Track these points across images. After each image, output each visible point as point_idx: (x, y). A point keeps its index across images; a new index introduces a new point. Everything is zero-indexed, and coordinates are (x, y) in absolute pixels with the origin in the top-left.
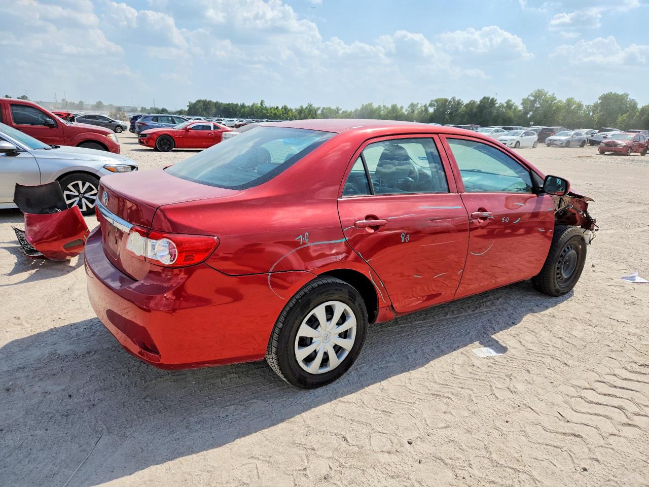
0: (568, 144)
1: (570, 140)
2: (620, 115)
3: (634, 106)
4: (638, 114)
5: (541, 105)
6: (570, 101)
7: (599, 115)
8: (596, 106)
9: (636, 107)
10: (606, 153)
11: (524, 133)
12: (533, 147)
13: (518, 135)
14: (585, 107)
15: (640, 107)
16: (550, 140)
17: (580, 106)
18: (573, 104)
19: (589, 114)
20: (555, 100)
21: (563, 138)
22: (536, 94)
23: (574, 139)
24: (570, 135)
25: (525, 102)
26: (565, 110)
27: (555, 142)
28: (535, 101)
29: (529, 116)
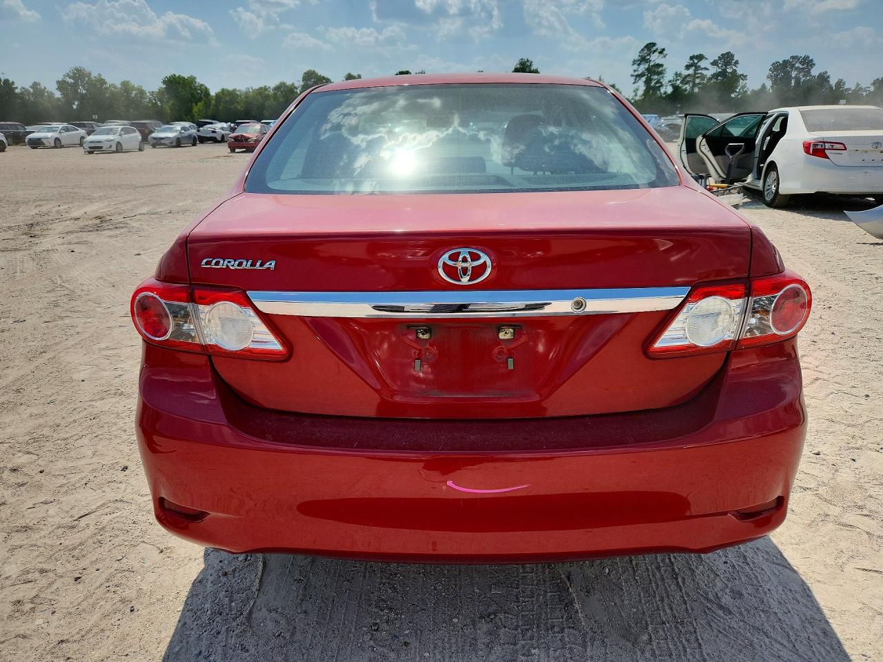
0: (178, 143)
1: (179, 136)
2: (194, 104)
3: (206, 92)
4: (213, 102)
5: (87, 90)
6: (125, 85)
7: (170, 104)
8: (161, 92)
9: (209, 94)
10: (237, 150)
11: (121, 131)
12: (140, 150)
13: (114, 134)
14: (148, 94)
15: (213, 93)
16: (155, 138)
17: (141, 92)
18: (133, 90)
19: (156, 103)
20: (106, 83)
21: (171, 135)
22: (74, 74)
23: (183, 135)
24: (177, 131)
25: (61, 85)
26: (123, 98)
27: (163, 141)
28: (75, 85)
29: (75, 107)
